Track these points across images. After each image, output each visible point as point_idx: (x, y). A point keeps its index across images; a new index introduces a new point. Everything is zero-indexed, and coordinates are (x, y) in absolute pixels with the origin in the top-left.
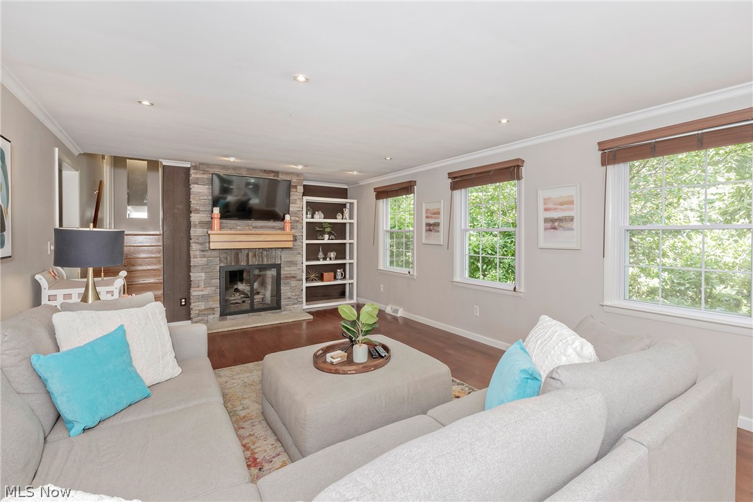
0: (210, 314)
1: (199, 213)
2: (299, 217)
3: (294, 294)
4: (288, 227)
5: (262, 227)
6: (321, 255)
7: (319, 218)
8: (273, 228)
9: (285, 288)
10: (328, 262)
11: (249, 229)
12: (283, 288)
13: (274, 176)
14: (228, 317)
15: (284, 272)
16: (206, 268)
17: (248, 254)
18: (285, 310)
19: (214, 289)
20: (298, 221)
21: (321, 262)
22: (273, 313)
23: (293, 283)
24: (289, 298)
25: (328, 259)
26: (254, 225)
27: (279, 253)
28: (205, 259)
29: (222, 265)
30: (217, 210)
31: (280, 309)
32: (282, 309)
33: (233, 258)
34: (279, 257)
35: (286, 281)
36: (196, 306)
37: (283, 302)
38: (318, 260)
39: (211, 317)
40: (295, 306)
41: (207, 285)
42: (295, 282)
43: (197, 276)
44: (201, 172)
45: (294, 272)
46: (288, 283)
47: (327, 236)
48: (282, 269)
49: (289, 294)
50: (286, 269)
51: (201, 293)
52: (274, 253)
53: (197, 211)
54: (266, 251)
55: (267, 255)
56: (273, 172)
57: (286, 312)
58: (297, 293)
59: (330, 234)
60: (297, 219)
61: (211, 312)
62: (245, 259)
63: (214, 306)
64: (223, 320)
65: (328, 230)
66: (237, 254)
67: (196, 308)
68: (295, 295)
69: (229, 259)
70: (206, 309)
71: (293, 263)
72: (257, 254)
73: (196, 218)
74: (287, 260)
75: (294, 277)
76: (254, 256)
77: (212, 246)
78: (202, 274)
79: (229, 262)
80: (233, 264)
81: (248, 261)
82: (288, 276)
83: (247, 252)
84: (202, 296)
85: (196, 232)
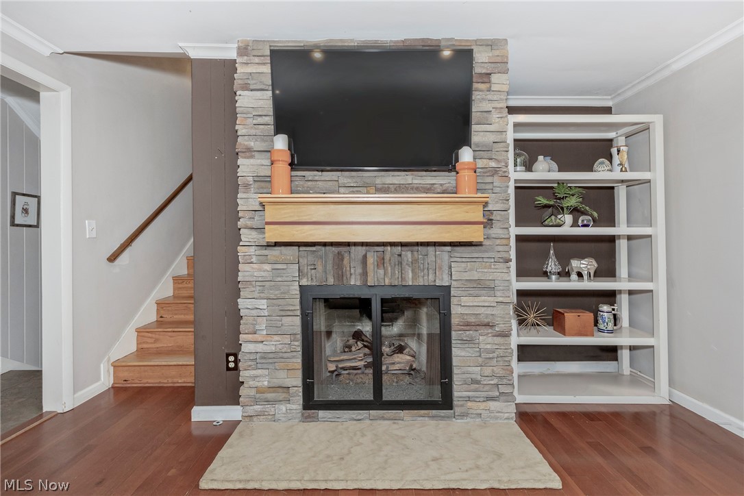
0: (279, 401)
1: (252, 157)
2: (498, 161)
3: (488, 371)
4: (467, 184)
5: (399, 189)
6: (552, 265)
7: (545, 171)
8: (429, 189)
9: (462, 353)
10: (573, 284)
12: (459, 354)
14: (321, 413)
15: (461, 310)
17: (365, 257)
18: (463, 415)
19: (287, 340)
20: (495, 172)
21: (554, 284)
22: (433, 417)
23: (486, 341)
24: (475, 382)
25: (574, 276)
26: (379, 182)
27: (446, 256)
28: (267, 267)
29: (304, 282)
30: (281, 142)
31: (451, 407)
32: (457, 410)
33: (330, 266)
34: (446, 268)
35: (463, 335)
36: (253, 378)
37: (458, 392)
38: (546, 274)
39: (283, 408)
40: (493, 405)
41: (275, 330)
42: (490, 339)
43: (252, 306)
44: (257, 60)
45: (489, 311)
46: (470, 341)
47: (568, 219)
48: (454, 301)
49: (475, 372)
50: (466, 300)
51: (260, 348)
52: (431, 258)
53: (249, 152)
55: (415, 261)
58: (498, 370)
59: (576, 211)
60: (493, 164)
61: (281, 396)
62: (359, 270)
63: (288, 382)
64: (305, 419)
65: (572, 202)
66: (340, 257)
67: (252, 383)
68: (492, 375)
69: (320, 268)
70: (272, 388)
71: (485, 287)
72: (387, 257)
73: (247, 167)
74: (466, 276)
75: (487, 325)
76: (381, 262)
77: (273, 234)
78: (263, 304)
79: (321, 275)
80: (331, 281)
81: (365, 274)
82: (472, 319)
83: (361, 250)
84: (265, 355)
85: (247, 201)
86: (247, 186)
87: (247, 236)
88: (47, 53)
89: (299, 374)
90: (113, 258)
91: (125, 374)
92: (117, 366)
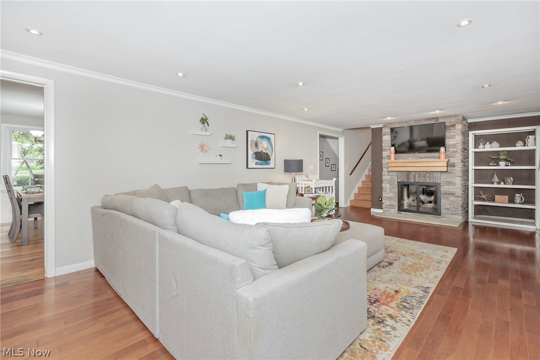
0: (392, 208)
2: (457, 149)
3: (452, 207)
4: (443, 156)
5: (425, 157)
6: (496, 179)
7: (491, 148)
9: (444, 201)
10: (502, 186)
11: (416, 159)
13: (435, 121)
14: (403, 212)
15: (444, 190)
16: (390, 182)
17: (415, 175)
18: (443, 217)
19: (394, 194)
21: (495, 185)
22: (435, 217)
24: (447, 209)
25: (502, 184)
26: (419, 156)
27: (439, 175)
28: (389, 177)
29: (399, 181)
30: (393, 149)
31: (440, 215)
33: (405, 177)
34: (439, 178)
35: (445, 196)
36: (386, 202)
37: (443, 211)
38: (493, 183)
39: (393, 210)
41: (391, 191)
42: (453, 198)
43: (386, 186)
44: (387, 129)
45: (453, 190)
46: (447, 198)
47: (503, 163)
48: (442, 187)
49: (448, 206)
50: (445, 187)
51: (387, 195)
52: (435, 175)
53: (385, 150)
54: (429, 173)
55: (430, 176)
56: (433, 118)
57: (444, 219)
58: (456, 207)
60: (455, 150)
62: (414, 178)
63: (394, 204)
64: (398, 213)
65: (504, 157)
66: (408, 175)
67: (385, 204)
68: (454, 208)
69: (402, 177)
70: (391, 205)
71: (450, 183)
72: (421, 175)
73: (385, 154)
74: (445, 180)
75: (452, 194)
76: (420, 176)
77: (390, 169)
78: (388, 185)
79: (404, 179)
80: (406, 181)
81: (415, 179)
82: (448, 192)
83: (414, 173)
84: (388, 197)
85: (385, 161)
86: (385, 158)
87: (384, 169)
88: (341, 131)
89: (397, 202)
90: (351, 174)
91: (353, 204)
92: (351, 201)
